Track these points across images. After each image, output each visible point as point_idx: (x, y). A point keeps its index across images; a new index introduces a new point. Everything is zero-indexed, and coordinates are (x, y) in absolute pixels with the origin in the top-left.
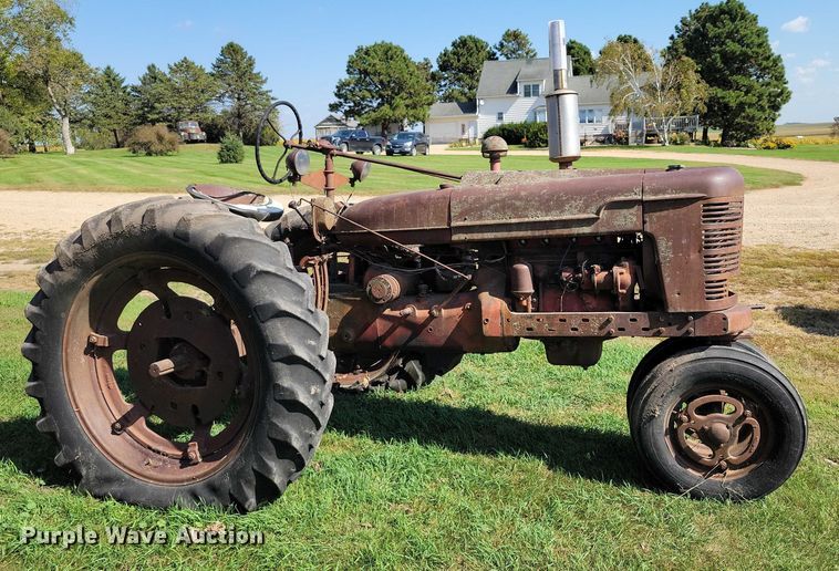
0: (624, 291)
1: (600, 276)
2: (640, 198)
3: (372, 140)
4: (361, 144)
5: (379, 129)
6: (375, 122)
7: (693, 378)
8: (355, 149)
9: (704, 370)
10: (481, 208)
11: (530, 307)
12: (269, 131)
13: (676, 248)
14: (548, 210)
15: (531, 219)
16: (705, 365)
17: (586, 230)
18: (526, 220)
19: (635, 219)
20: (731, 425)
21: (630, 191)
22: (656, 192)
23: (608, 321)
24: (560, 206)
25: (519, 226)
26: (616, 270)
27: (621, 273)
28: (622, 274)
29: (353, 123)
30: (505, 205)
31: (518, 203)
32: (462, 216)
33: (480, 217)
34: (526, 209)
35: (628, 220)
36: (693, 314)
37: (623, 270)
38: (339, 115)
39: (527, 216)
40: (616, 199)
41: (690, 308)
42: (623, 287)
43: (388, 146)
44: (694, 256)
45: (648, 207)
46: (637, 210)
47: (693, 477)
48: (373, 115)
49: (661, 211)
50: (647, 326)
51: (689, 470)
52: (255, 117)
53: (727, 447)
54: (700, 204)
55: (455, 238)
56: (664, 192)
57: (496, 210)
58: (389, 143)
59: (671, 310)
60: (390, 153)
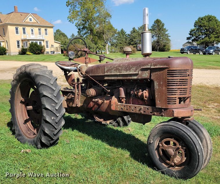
0: (147, 99)
1: (140, 94)
2: (149, 67)
3: (199, 49)
4: (195, 51)
5: (204, 45)
6: (202, 43)
7: (162, 131)
8: (193, 52)
9: (165, 129)
10: (111, 70)
13: (159, 85)
14: (127, 71)
15: (123, 73)
16: (165, 127)
17: (135, 77)
18: (121, 73)
19: (148, 74)
20: (174, 150)
21: (148, 65)
22: (154, 65)
23: (141, 109)
24: (130, 70)
25: (119, 75)
26: (145, 91)
27: (145, 93)
29: (195, 44)
30: (117, 69)
31: (120, 68)
32: (107, 71)
33: (111, 72)
34: (121, 70)
35: (146, 75)
36: (164, 109)
37: (146, 92)
38: (190, 41)
39: (122, 72)
40: (144, 67)
41: (162, 106)
42: (146, 97)
43: (204, 51)
44: (164, 88)
45: (152, 70)
46: (149, 71)
47: (164, 166)
48: (202, 41)
49: (156, 72)
50: (151, 112)
51: (163, 164)
52: (162, 43)
53: (174, 158)
54: (167, 69)
55: (106, 78)
56: (157, 65)
57: (115, 70)
58: (204, 50)
59: (157, 107)
60: (204, 54)
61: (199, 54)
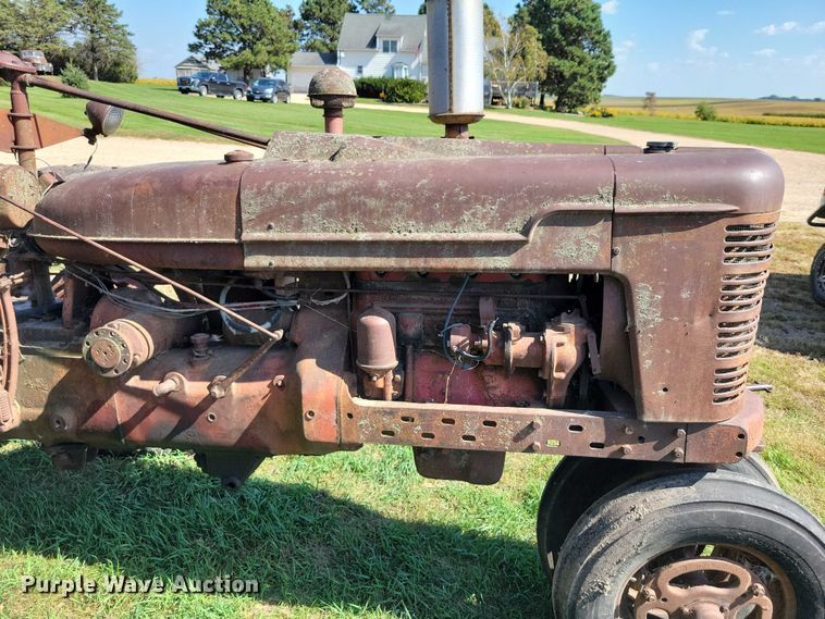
0: (562, 375)
1: (520, 346)
2: (609, 206)
3: (233, 85)
4: (221, 88)
5: (241, 74)
6: (236, 67)
7: (676, 536)
8: (215, 92)
9: (696, 524)
10: (300, 209)
11: (390, 391)
12: (124, 68)
13: (670, 305)
14: (430, 220)
15: (396, 236)
17: (503, 262)
18: (387, 236)
19: (596, 247)
20: (727, 606)
21: (590, 190)
22: (641, 196)
23: (531, 427)
24: (453, 213)
25: (373, 247)
26: (551, 336)
27: (560, 345)
28: (563, 345)
29: (214, 66)
30: (347, 204)
31: (372, 203)
32: (264, 220)
33: (299, 226)
34: (386, 215)
35: (581, 250)
37: (563, 338)
38: (200, 56)
39: (387, 229)
40: (564, 205)
41: (683, 415)
42: (561, 368)
43: (249, 92)
44: (701, 323)
45: (624, 224)
46: (601, 229)
48: (234, 58)
49: (647, 232)
50: (601, 440)
52: (110, 53)
54: (725, 222)
55: (251, 261)
56: (656, 196)
57: (329, 214)
58: (249, 89)
59: (648, 418)
60: (250, 98)
61: (232, 97)
